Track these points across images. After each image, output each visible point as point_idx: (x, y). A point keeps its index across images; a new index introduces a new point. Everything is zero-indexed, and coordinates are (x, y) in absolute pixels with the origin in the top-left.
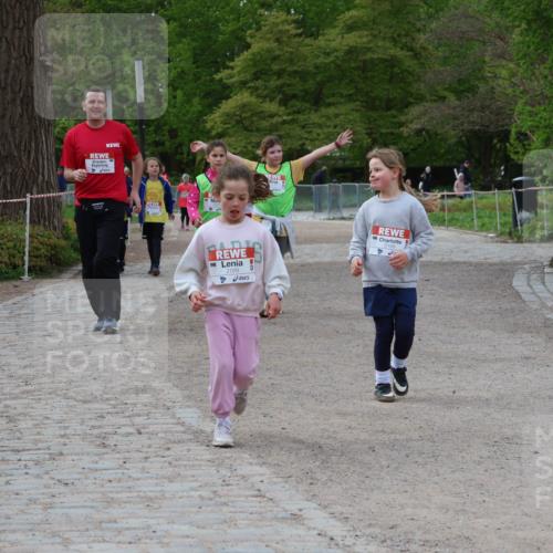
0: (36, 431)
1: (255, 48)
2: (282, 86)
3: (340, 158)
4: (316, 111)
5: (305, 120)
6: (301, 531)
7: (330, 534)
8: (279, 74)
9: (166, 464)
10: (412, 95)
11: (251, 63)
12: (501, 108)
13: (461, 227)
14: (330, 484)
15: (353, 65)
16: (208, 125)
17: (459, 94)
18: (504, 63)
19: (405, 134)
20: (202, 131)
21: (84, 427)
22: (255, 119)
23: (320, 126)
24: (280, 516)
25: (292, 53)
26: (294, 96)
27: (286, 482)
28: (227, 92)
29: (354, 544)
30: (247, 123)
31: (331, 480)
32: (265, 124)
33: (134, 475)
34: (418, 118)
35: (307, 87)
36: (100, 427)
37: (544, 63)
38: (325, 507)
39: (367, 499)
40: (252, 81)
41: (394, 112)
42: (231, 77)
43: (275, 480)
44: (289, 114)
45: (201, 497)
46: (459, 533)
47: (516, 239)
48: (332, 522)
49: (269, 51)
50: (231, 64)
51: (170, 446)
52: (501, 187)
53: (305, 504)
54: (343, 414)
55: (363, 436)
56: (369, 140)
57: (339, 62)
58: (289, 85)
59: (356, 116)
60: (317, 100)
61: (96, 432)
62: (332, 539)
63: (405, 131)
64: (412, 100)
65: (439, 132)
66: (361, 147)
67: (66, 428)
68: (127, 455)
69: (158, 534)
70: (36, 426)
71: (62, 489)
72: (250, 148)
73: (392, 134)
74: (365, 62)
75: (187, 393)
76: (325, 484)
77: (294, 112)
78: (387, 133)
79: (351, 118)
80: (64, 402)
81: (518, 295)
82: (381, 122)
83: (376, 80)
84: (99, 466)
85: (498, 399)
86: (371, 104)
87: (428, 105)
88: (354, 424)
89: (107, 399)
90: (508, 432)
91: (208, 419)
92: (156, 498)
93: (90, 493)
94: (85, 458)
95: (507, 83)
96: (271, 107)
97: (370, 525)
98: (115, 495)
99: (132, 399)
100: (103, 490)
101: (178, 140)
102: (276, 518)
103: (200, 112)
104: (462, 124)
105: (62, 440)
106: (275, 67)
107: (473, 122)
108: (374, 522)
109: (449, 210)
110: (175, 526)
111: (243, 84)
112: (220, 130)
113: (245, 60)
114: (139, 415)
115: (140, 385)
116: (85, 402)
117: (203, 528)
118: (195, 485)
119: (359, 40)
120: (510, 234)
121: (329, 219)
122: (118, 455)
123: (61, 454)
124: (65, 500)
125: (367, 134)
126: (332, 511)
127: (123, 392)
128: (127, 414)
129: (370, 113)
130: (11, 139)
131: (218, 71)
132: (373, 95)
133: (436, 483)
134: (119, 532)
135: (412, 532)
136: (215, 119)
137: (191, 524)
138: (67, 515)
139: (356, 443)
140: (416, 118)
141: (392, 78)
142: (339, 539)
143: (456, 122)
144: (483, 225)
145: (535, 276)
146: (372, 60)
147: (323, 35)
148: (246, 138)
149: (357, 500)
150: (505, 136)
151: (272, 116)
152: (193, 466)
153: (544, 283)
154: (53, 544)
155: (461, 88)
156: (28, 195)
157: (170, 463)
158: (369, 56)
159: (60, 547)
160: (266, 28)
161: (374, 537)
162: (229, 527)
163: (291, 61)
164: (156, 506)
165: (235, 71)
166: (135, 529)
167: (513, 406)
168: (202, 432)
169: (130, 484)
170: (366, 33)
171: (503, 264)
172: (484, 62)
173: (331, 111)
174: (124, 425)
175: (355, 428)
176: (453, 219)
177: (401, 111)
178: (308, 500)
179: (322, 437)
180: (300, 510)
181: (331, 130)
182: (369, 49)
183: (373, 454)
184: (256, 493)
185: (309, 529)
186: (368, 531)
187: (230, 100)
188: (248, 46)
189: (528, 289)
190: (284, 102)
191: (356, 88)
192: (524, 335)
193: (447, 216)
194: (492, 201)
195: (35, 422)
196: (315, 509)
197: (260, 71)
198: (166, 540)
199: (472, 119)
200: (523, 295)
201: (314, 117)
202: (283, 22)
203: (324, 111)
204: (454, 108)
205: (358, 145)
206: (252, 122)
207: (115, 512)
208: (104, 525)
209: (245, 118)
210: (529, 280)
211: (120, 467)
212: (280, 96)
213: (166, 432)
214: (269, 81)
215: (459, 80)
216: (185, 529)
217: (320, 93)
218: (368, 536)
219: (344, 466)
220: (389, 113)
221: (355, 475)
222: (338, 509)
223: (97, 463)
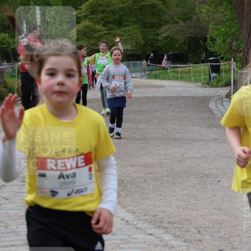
2: (104, 17)
3: (131, 50)
4: (119, 29)
5: (114, 33)
7: (127, 219)
8: (102, 12)
10: (163, 21)
11: (89, 7)
12: (203, 27)
13: (186, 81)
14: (127, 197)
15: (136, 7)
17: (184, 20)
18: (204, 6)
19: (160, 39)
22: (92, 32)
25: (108, 2)
26: (109, 22)
28: (79, 20)
29: (137, 224)
30: (88, 34)
32: (96, 35)
34: (166, 31)
35: (115, 18)
37: (222, 6)
38: (125, 207)
39: (143, 203)
40: (90, 15)
41: (155, 29)
42: (81, 14)
44: (107, 30)
46: (185, 218)
47: (210, 86)
48: (128, 214)
50: (80, 8)
52: (203, 62)
54: (133, 166)
55: (142, 175)
56: (144, 42)
57: (129, 6)
58: (107, 17)
59: (138, 31)
60: (120, 23)
62: (127, 222)
63: (160, 37)
64: (163, 23)
65: (175, 38)
66: (140, 45)
71: (5, 201)
72: (89, 46)
73: (154, 39)
74: (141, 6)
76: (124, 197)
77: (110, 30)
78: (152, 39)
79: (135, 32)
81: (211, 111)
82: (149, 34)
84: (22, 191)
85: (202, 158)
86: (144, 25)
87: (170, 25)
88: (137, 170)
90: (207, 172)
93: (18, 203)
94: (15, 187)
95: (206, 15)
96: (99, 27)
97: (145, 215)
104: (186, 34)
106: (100, 9)
107: (191, 33)
108: (146, 214)
109: (180, 73)
111: (86, 17)
113: (86, 6)
120: (208, 83)
123: (4, 186)
124: (6, 206)
125: (143, 39)
126: (127, 209)
129: (144, 29)
132: (145, 21)
133: (174, 196)
135: (164, 218)
138: (7, 213)
139: (138, 178)
140: (165, 32)
141: (153, 14)
142: (131, 222)
143: (183, 33)
144: (196, 80)
145: (219, 102)
146: (145, 5)
148: (88, 41)
149: (139, 204)
150: (205, 39)
151: (99, 31)
153: (223, 105)
155: (185, 18)
158: (143, 3)
161: (146, 220)
163: (108, 6)
165: (82, 11)
167: (209, 160)
171: (205, 97)
172: (196, 6)
173: (126, 28)
175: (138, 172)
176: (182, 77)
177: (158, 28)
179: (123, 176)
181: (127, 37)
183: (146, 183)
185: (117, 217)
186: (144, 218)
187: (80, 24)
189: (216, 108)
190: (105, 25)
191: (138, 18)
192: (214, 129)
193: (179, 76)
194: (200, 68)
196: (120, 208)
197: (94, 10)
199: (190, 32)
200: (213, 111)
201: (119, 32)
203: (123, 28)
204: (182, 27)
205: (139, 44)
206: (91, 34)
209: (87, 32)
210: (216, 104)
212: (103, 22)
214: (98, 15)
215: (184, 14)
217: (121, 20)
218: (144, 220)
219: (133, 189)
220: (152, 29)
221: (138, 193)
222: (130, 208)
223: (20, 189)
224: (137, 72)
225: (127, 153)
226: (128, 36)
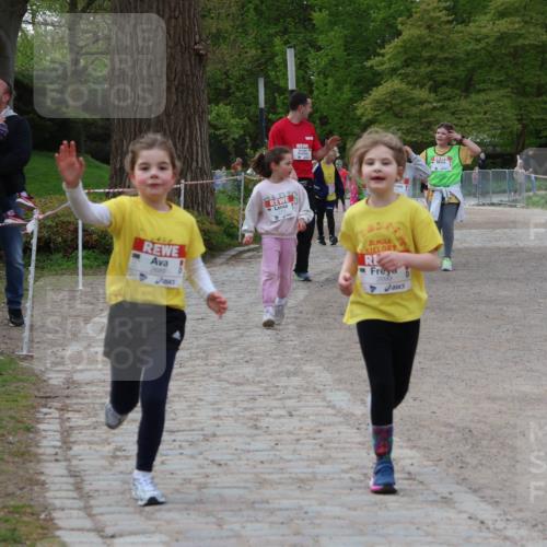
0: (190, 412)
1: (406, 35)
2: (432, 73)
3: (491, 144)
4: (466, 97)
5: (456, 107)
6: (452, 514)
7: (481, 517)
8: (430, 61)
9: (318, 447)
11: (401, 50)
14: (480, 468)
15: (503, 51)
16: (359, 112)
20: (353, 119)
21: (236, 409)
22: (405, 105)
23: (470, 113)
24: (430, 499)
25: (442, 40)
26: (445, 83)
27: (437, 465)
28: (378, 79)
29: (505, 528)
30: (397, 109)
31: (482, 465)
32: (415, 111)
33: (285, 457)
35: (456, 74)
36: (252, 409)
38: (476, 491)
40: (403, 67)
42: (383, 64)
43: (425, 463)
44: (439, 101)
45: (353, 480)
48: (483, 505)
49: (419, 38)
50: (382, 51)
51: (321, 428)
53: (454, 488)
54: (493, 399)
55: (513, 421)
56: (520, 126)
57: (489, 49)
58: (440, 72)
59: (507, 102)
60: (468, 86)
61: (248, 414)
62: (482, 522)
66: (511, 132)
67: (219, 409)
68: (279, 437)
69: (310, 514)
70: (190, 407)
71: (215, 469)
73: (542, 120)
74: (516, 48)
75: (337, 376)
76: (475, 468)
77: (445, 99)
78: (537, 120)
79: (501, 104)
80: (217, 385)
82: (532, 108)
83: (526, 67)
84: (252, 447)
86: (521, 91)
88: (504, 409)
89: (260, 382)
91: (359, 403)
92: (308, 480)
93: (243, 473)
94: (238, 439)
96: (421, 94)
97: (520, 510)
98: (267, 476)
99: (283, 381)
100: (255, 470)
101: (328, 127)
102: (426, 501)
103: (351, 99)
105: (215, 422)
106: (426, 54)
108: (525, 506)
110: (327, 508)
111: (394, 71)
112: (370, 117)
113: (396, 47)
114: (290, 398)
115: (292, 368)
116: (237, 384)
117: (355, 509)
118: (345, 467)
119: (510, 27)
121: (479, 205)
122: (269, 437)
123: (214, 435)
124: (218, 480)
125: (518, 120)
126: (483, 495)
127: (274, 375)
128: (279, 397)
129: (520, 99)
130: (166, 126)
131: (369, 58)
132: (523, 81)
134: (272, 512)
136: (365, 107)
137: (342, 505)
138: (220, 495)
139: (506, 427)
141: (543, 64)
142: (490, 523)
146: (523, 46)
147: (475, 21)
148: (396, 125)
149: (507, 484)
151: (422, 103)
152: (344, 448)
154: (207, 523)
156: (183, 181)
157: (321, 445)
158: (520, 42)
159: (215, 527)
160: (418, 15)
161: (525, 521)
162: (380, 508)
163: (442, 48)
164: (308, 487)
165: (385, 59)
166: (287, 509)
168: (353, 415)
169: (281, 465)
170: (518, 19)
173: (482, 97)
174: (276, 408)
175: (505, 413)
178: (458, 484)
179: (472, 421)
180: (451, 493)
181: (481, 116)
182: (520, 36)
184: (406, 476)
185: (460, 512)
186: (519, 515)
187: (380, 87)
188: (399, 34)
190: (434, 89)
191: (507, 74)
195: (189, 404)
196: (466, 492)
197: (411, 58)
198: (318, 521)
201: (464, 104)
202: (434, 9)
203: (474, 97)
205: (509, 130)
206: (402, 109)
207: (267, 493)
208: (257, 506)
209: (395, 105)
211: (273, 449)
212: (431, 83)
213: (317, 415)
214: (419, 68)
216: (337, 511)
217: (471, 79)
218: (518, 520)
219: (494, 451)
220: (540, 99)
221: (506, 460)
222: (488, 492)
223: (249, 444)
224: (504, 192)
225: (479, 370)
226: (485, 113)
